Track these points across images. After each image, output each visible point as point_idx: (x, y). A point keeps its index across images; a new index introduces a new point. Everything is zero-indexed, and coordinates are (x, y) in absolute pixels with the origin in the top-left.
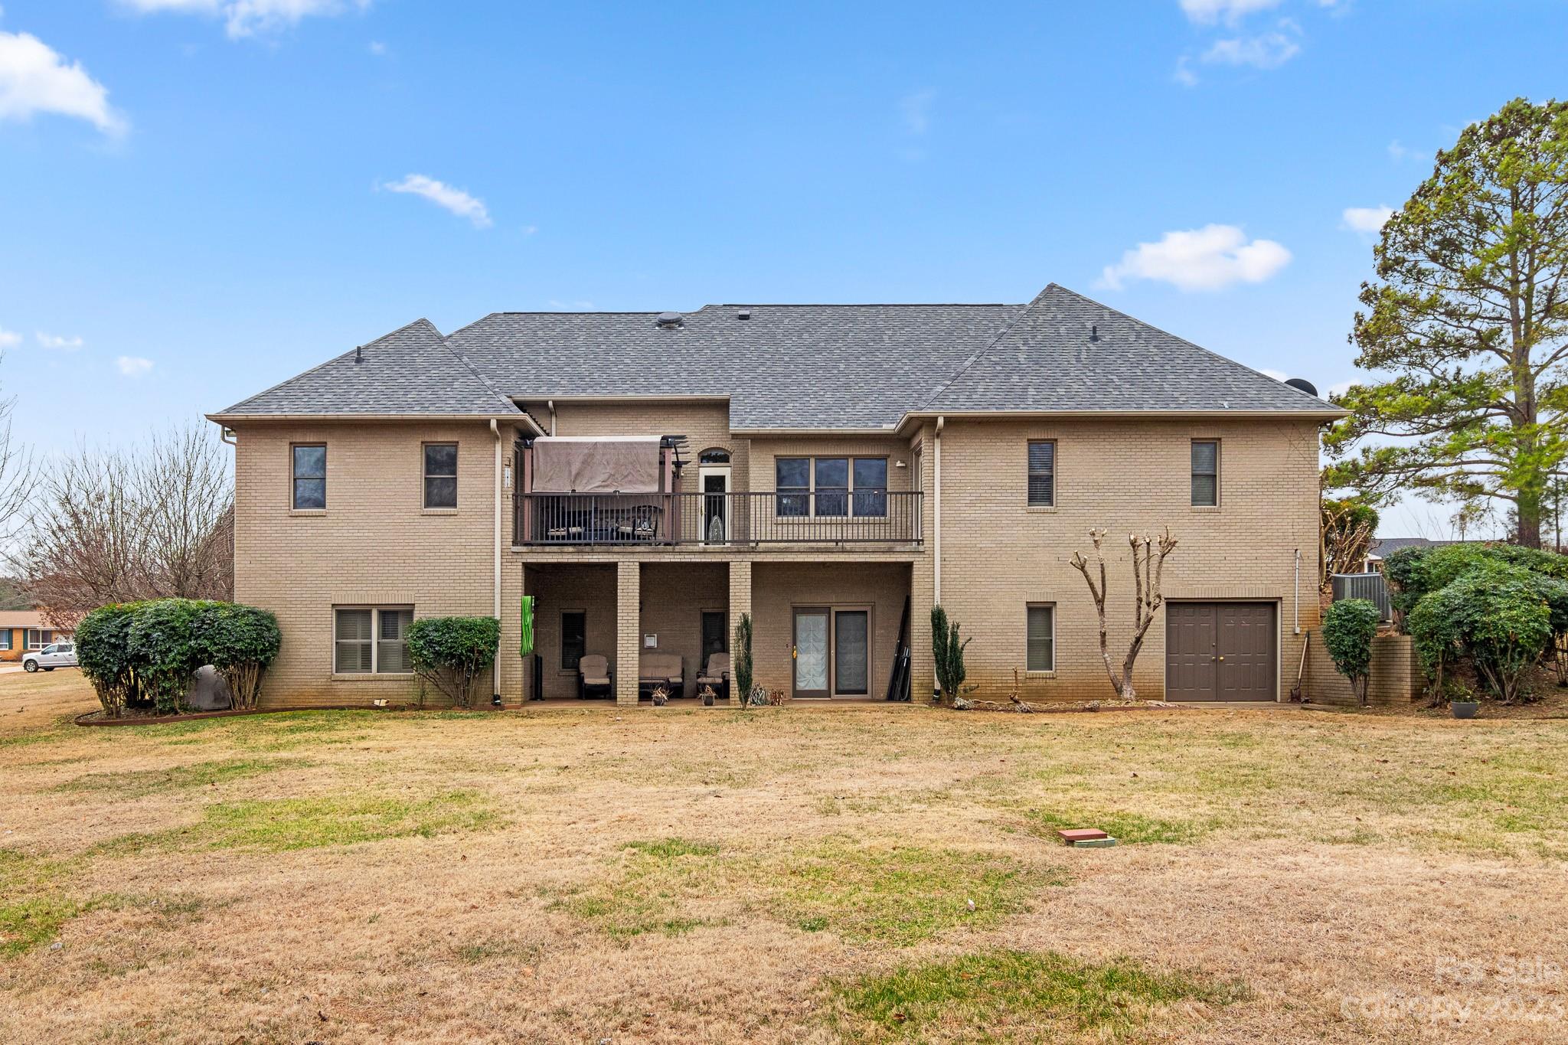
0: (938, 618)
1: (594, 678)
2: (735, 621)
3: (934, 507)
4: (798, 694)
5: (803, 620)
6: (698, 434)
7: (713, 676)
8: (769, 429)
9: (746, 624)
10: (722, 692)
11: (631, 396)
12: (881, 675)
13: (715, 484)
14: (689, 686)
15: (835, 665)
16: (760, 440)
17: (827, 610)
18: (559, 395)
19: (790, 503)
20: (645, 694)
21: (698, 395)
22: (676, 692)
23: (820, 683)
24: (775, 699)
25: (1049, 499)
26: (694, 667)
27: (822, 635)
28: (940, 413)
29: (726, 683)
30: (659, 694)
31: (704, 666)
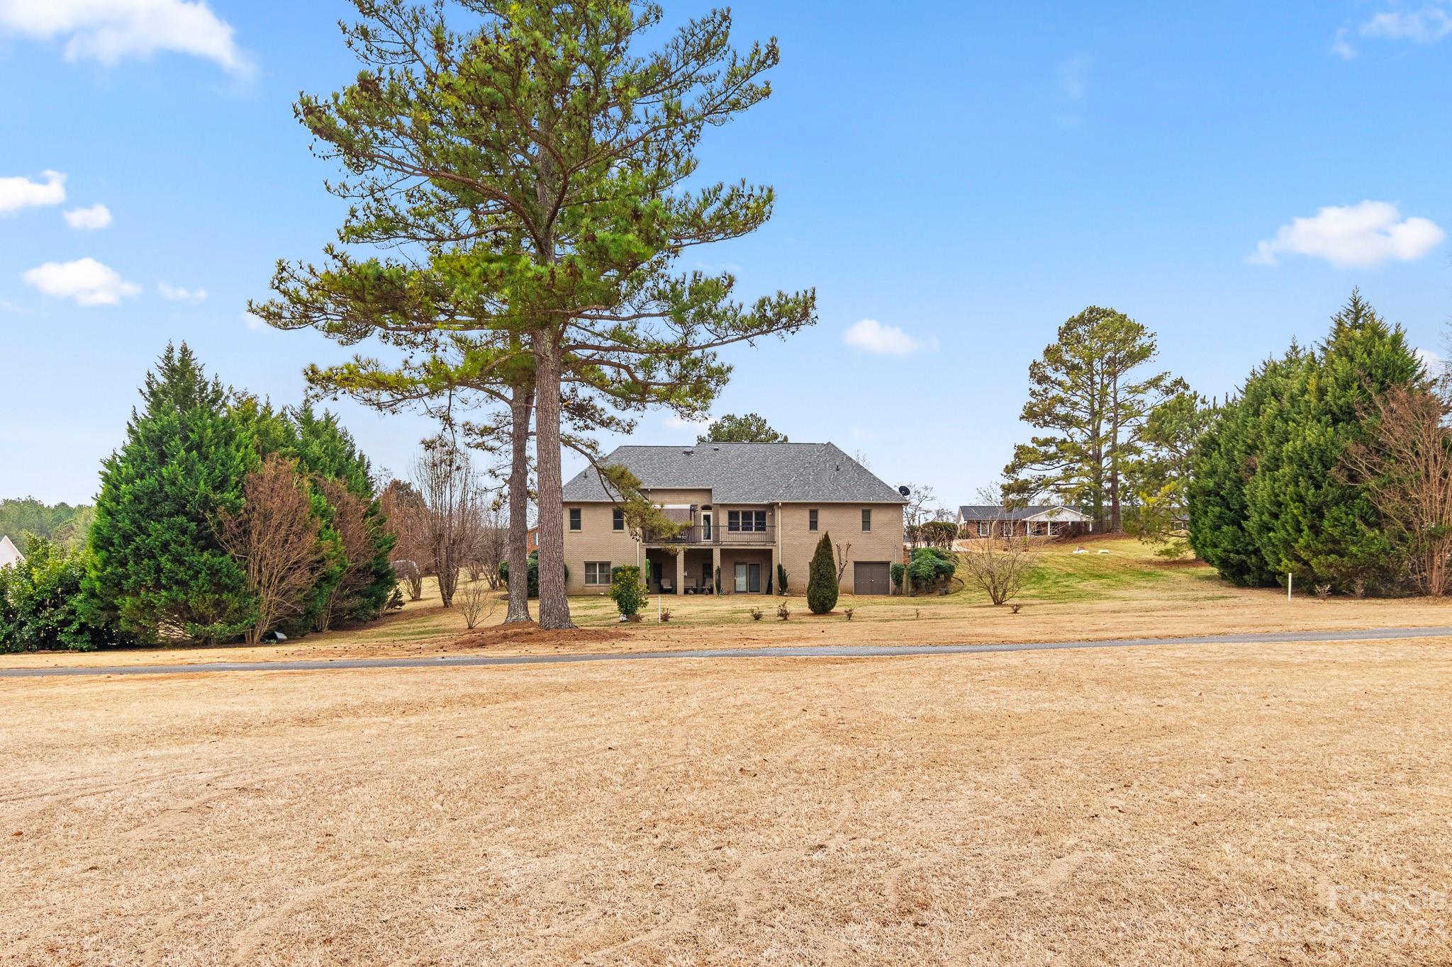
0: (780, 567)
1: (666, 586)
2: (715, 568)
3: (779, 531)
4: (737, 592)
5: (737, 566)
6: (700, 501)
7: (707, 586)
8: (725, 502)
9: (719, 570)
10: (711, 591)
11: (677, 487)
12: (764, 585)
13: (707, 518)
14: (699, 589)
15: (749, 583)
16: (722, 506)
17: (746, 564)
18: (652, 487)
19: (733, 527)
20: (686, 592)
21: (701, 487)
22: (696, 592)
23: (744, 588)
24: (728, 593)
25: (816, 529)
26: (700, 584)
27: (744, 571)
28: (780, 501)
29: (712, 588)
30: (691, 592)
31: (704, 582)
